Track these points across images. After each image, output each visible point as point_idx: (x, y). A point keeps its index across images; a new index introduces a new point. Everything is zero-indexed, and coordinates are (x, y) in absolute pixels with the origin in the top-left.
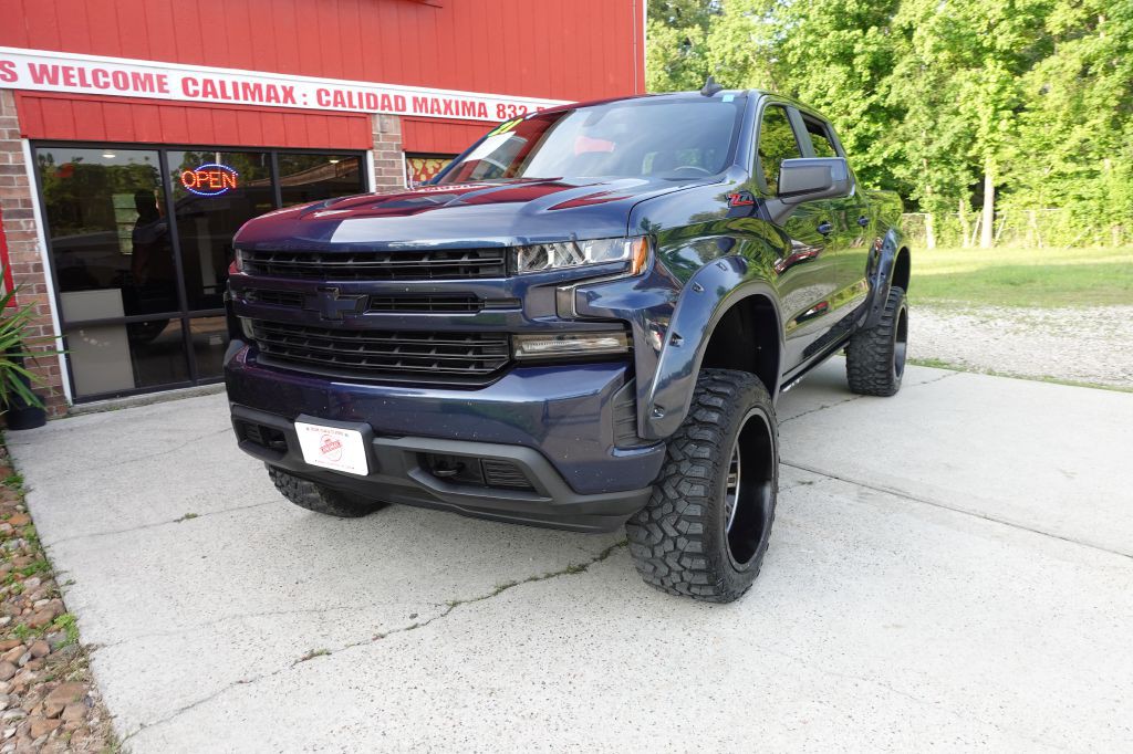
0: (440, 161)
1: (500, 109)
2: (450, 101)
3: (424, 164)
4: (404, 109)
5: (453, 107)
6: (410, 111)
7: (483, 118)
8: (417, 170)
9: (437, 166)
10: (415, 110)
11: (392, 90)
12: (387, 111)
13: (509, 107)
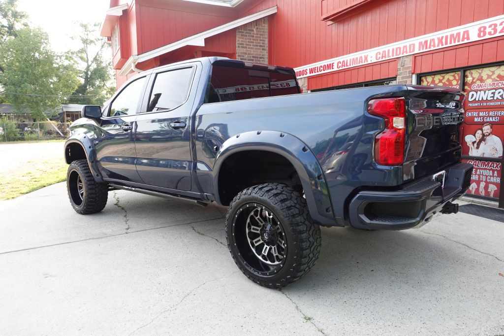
0: (442, 75)
1: (482, 30)
2: (442, 37)
3: (433, 78)
4: (414, 51)
5: (444, 41)
6: (417, 51)
7: (466, 41)
8: (428, 82)
9: (441, 78)
10: (420, 50)
11: (407, 43)
12: (405, 54)
13: (490, 26)
